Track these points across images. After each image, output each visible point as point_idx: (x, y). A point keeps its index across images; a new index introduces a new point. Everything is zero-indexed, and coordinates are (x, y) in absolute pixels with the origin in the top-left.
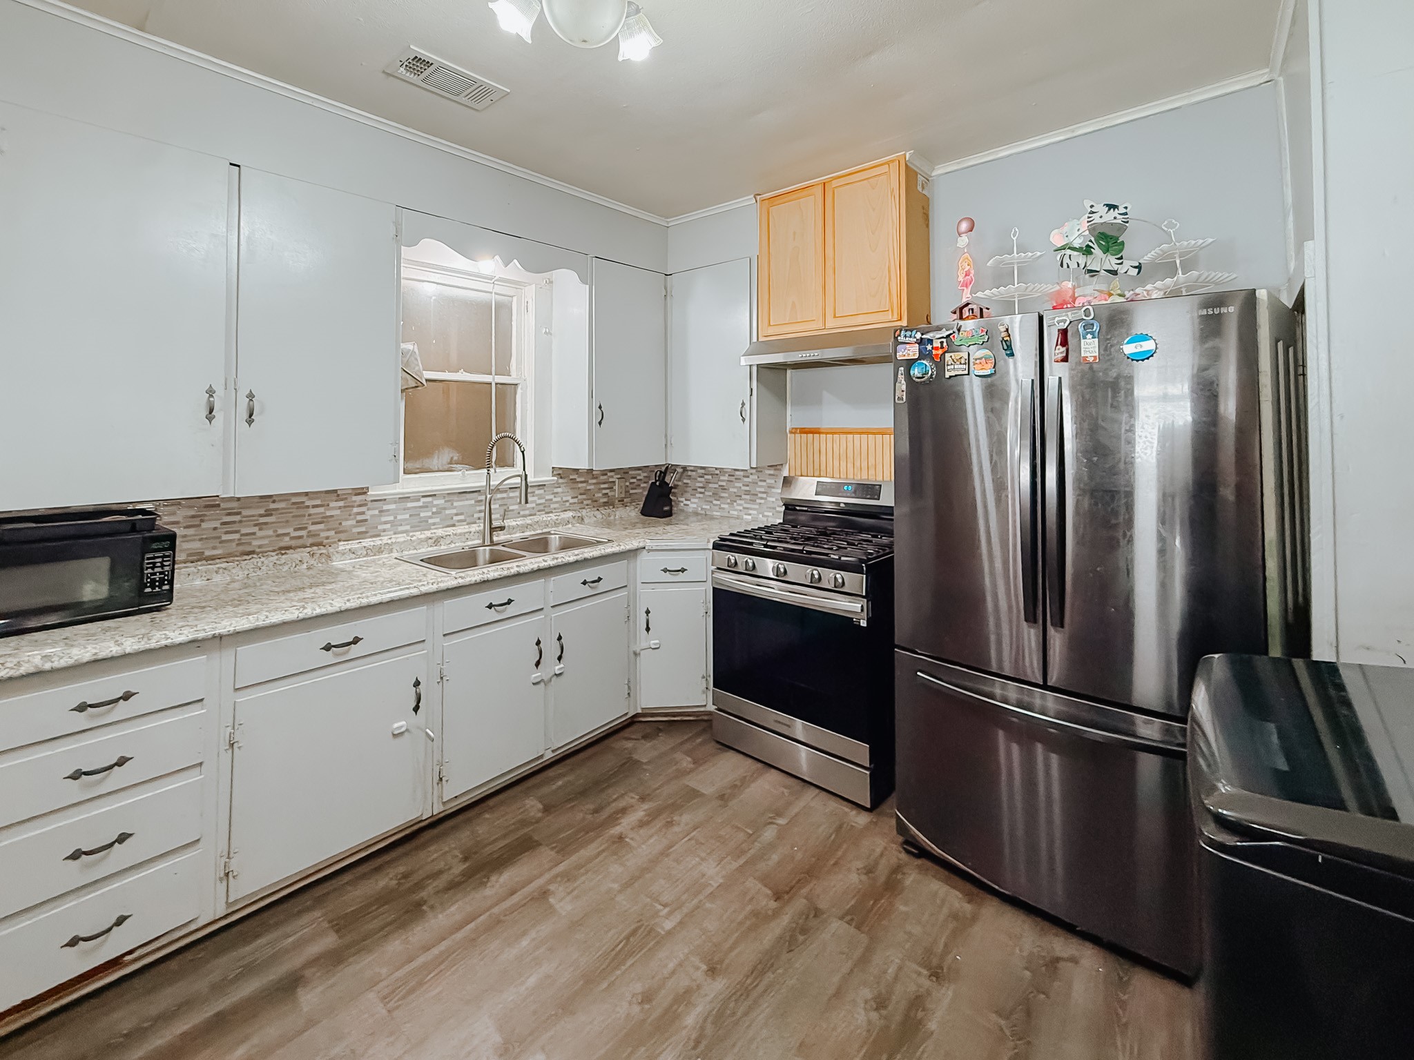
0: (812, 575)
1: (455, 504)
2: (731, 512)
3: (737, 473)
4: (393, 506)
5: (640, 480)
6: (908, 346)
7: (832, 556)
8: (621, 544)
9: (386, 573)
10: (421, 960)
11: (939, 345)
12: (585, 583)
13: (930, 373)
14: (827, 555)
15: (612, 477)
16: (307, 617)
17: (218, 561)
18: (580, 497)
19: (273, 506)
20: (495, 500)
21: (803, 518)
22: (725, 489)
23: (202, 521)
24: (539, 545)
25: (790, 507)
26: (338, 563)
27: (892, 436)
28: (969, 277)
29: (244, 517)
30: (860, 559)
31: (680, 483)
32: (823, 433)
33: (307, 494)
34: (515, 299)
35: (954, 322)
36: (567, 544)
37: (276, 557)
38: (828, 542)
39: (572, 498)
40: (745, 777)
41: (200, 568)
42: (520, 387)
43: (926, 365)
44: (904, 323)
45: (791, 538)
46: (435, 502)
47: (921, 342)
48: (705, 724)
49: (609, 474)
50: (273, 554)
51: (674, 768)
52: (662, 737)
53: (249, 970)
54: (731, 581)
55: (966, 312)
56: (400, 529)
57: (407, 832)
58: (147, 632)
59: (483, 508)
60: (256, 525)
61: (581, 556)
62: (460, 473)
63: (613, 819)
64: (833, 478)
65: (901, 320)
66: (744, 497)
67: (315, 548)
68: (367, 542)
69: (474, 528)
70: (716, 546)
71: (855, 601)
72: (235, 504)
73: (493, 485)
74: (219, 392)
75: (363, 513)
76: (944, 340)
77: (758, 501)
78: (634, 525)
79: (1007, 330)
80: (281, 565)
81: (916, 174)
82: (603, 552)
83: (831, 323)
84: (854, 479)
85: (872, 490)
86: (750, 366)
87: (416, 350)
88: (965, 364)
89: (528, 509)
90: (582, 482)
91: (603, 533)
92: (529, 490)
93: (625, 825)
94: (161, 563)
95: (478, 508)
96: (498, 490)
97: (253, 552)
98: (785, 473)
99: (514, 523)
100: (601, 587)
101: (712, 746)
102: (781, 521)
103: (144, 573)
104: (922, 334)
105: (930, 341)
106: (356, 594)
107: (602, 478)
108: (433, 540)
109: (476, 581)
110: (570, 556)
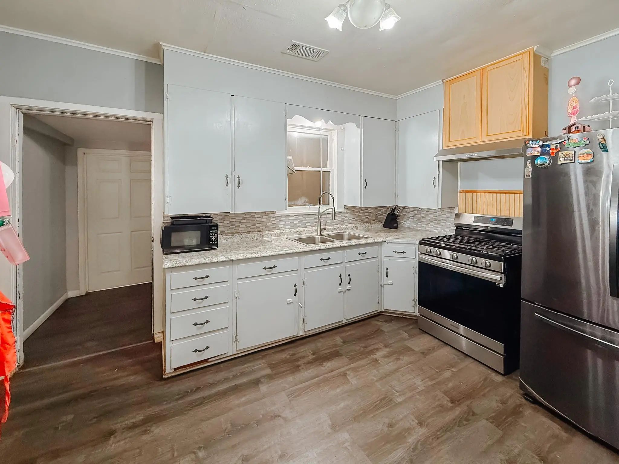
0: (472, 260)
1: (306, 219)
2: (427, 228)
3: (430, 211)
4: (284, 219)
5: (383, 212)
6: (533, 149)
7: (483, 252)
8: (375, 239)
9: (283, 244)
10: (300, 386)
11: (555, 148)
12: (359, 254)
13: (548, 162)
14: (480, 251)
15: (370, 210)
16: (259, 256)
17: (229, 235)
18: (356, 218)
19: (245, 216)
20: (322, 218)
21: (465, 233)
22: (424, 218)
23: (224, 221)
24: (340, 237)
25: (459, 228)
26: (266, 238)
27: (522, 195)
28: (576, 110)
29: (236, 220)
30: (499, 254)
31: (401, 214)
32: (478, 193)
33: (255, 213)
34: (329, 136)
35: (565, 135)
36: (352, 238)
37: (246, 235)
38: (481, 245)
39: (353, 218)
40: (434, 347)
41: (224, 237)
42: (331, 172)
43: (545, 158)
44: (531, 136)
45: (460, 242)
46: (299, 218)
47: (542, 146)
48: (415, 321)
49: (369, 209)
50: (245, 233)
51: (400, 336)
52: (394, 323)
53: (243, 374)
54: (428, 259)
55: (573, 129)
56: (287, 227)
57: (292, 339)
58: (212, 256)
59: (317, 221)
60: (240, 223)
61: (358, 242)
62: (308, 207)
63: (373, 352)
64: (484, 214)
65: (528, 135)
66: (434, 221)
67: (259, 232)
68: (276, 231)
69: (314, 229)
70: (420, 243)
71: (497, 274)
72: (233, 215)
73: (321, 212)
74: (229, 177)
75: (274, 221)
76: (558, 145)
77: (442, 224)
78: (380, 231)
79: (603, 138)
80: (248, 238)
81: (541, 57)
82: (367, 242)
83: (484, 138)
84: (496, 215)
85: (508, 221)
86: (439, 161)
87: (292, 159)
88: (572, 157)
89: (335, 222)
90: (357, 212)
91: (367, 234)
92: (336, 214)
93: (378, 355)
94: (214, 234)
95: (315, 221)
96: (322, 214)
97: (239, 233)
98: (457, 211)
99: (329, 228)
100: (366, 256)
101: (417, 331)
102: (454, 234)
103: (209, 237)
104: (543, 142)
105: (549, 146)
106: (274, 250)
107: (365, 210)
108: (299, 232)
109: (316, 249)
110: (353, 242)
